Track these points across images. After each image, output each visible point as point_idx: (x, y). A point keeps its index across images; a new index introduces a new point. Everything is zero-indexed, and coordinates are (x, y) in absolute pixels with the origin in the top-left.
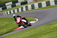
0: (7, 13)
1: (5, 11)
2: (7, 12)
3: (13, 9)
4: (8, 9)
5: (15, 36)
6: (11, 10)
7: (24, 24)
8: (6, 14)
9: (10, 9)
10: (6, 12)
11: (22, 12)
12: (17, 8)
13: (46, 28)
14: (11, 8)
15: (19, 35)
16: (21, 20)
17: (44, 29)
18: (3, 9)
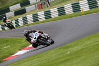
13: (59, 54)
17: (55, 56)
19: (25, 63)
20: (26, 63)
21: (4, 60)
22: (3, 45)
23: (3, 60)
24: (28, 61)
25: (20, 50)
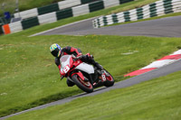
0: (105, 21)
1: (100, 15)
2: (105, 18)
3: (125, 8)
4: (110, 10)
5: (128, 94)
6: (117, 10)
7: (85, 81)
8: (102, 24)
9: (114, 9)
10: (101, 19)
11: (154, 20)
12: (137, 4)
14: (118, 7)
15: (141, 92)
16: (74, 66)
18: (92, 9)
19: (165, 84)
20: (168, 83)
21: (127, 75)
22: (125, 48)
23: (125, 75)
24: (172, 79)
25: (156, 59)
